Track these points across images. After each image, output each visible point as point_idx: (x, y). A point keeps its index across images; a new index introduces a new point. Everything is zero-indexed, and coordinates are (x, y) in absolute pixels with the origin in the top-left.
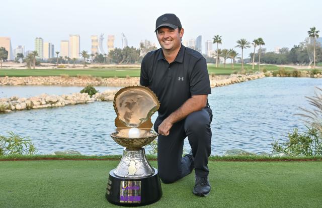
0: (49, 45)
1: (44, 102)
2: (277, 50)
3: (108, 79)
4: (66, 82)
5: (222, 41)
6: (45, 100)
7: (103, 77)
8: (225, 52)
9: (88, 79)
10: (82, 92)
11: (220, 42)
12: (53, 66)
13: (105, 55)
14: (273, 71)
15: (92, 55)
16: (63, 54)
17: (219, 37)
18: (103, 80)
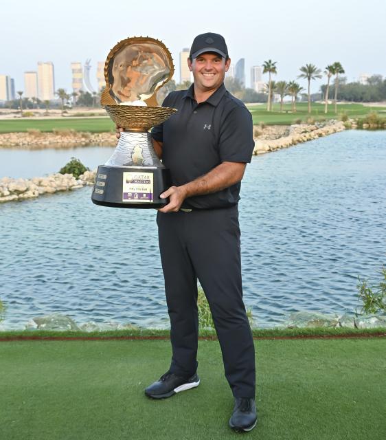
0: (7, 80)
1: (7, 193)
2: (364, 79)
3: (100, 135)
4: (36, 141)
5: (276, 70)
6: (8, 188)
7: (93, 132)
8: (282, 85)
9: (69, 135)
10: (63, 172)
11: (273, 70)
12: (14, 113)
13: (95, 93)
14: (357, 119)
15: (74, 94)
16: (29, 95)
17: (272, 62)
18: (93, 137)
